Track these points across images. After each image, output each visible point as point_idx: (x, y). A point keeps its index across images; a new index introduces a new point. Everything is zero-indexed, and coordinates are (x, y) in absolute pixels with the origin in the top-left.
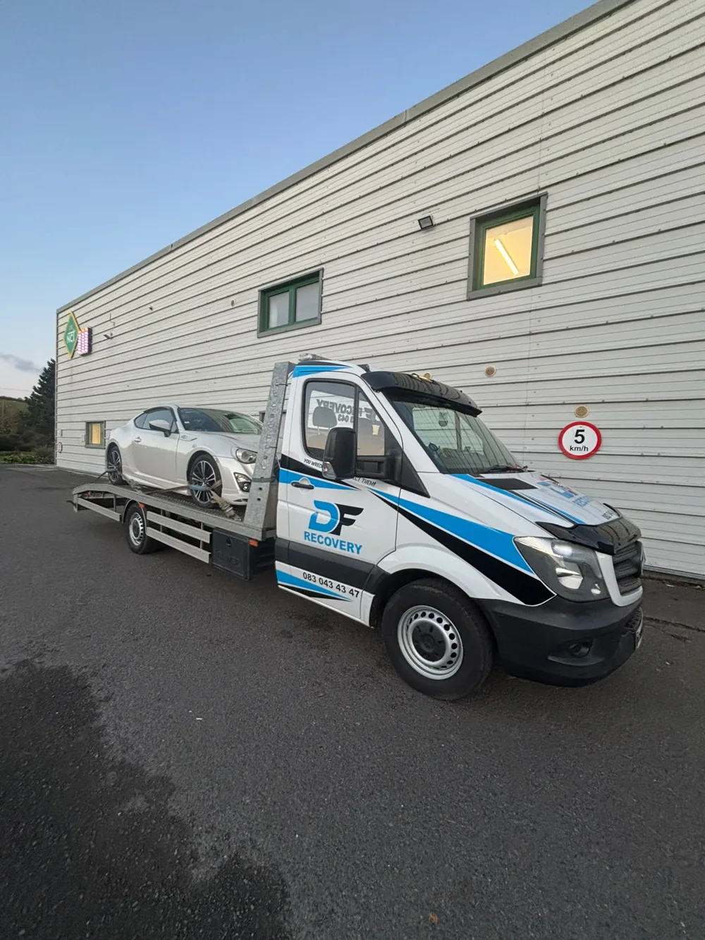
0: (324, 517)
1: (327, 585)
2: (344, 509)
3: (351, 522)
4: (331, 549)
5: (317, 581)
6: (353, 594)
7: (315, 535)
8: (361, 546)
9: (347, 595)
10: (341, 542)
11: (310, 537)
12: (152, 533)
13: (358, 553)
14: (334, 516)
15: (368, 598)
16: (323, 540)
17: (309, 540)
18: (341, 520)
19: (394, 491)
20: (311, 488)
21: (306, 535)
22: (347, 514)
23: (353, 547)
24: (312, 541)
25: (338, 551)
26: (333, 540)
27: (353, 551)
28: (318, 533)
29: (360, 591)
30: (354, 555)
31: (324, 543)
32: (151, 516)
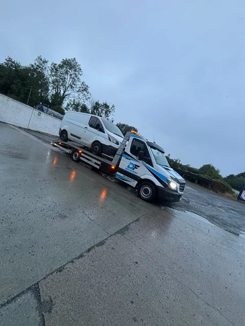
1: (128, 179)
2: (136, 165)
5: (126, 177)
6: (133, 181)
7: (128, 169)
10: (134, 171)
12: (81, 158)
14: (133, 166)
15: (136, 182)
19: (147, 165)
21: (126, 168)
22: (136, 167)
23: (136, 173)
26: (132, 170)
31: (130, 171)
32: (83, 155)
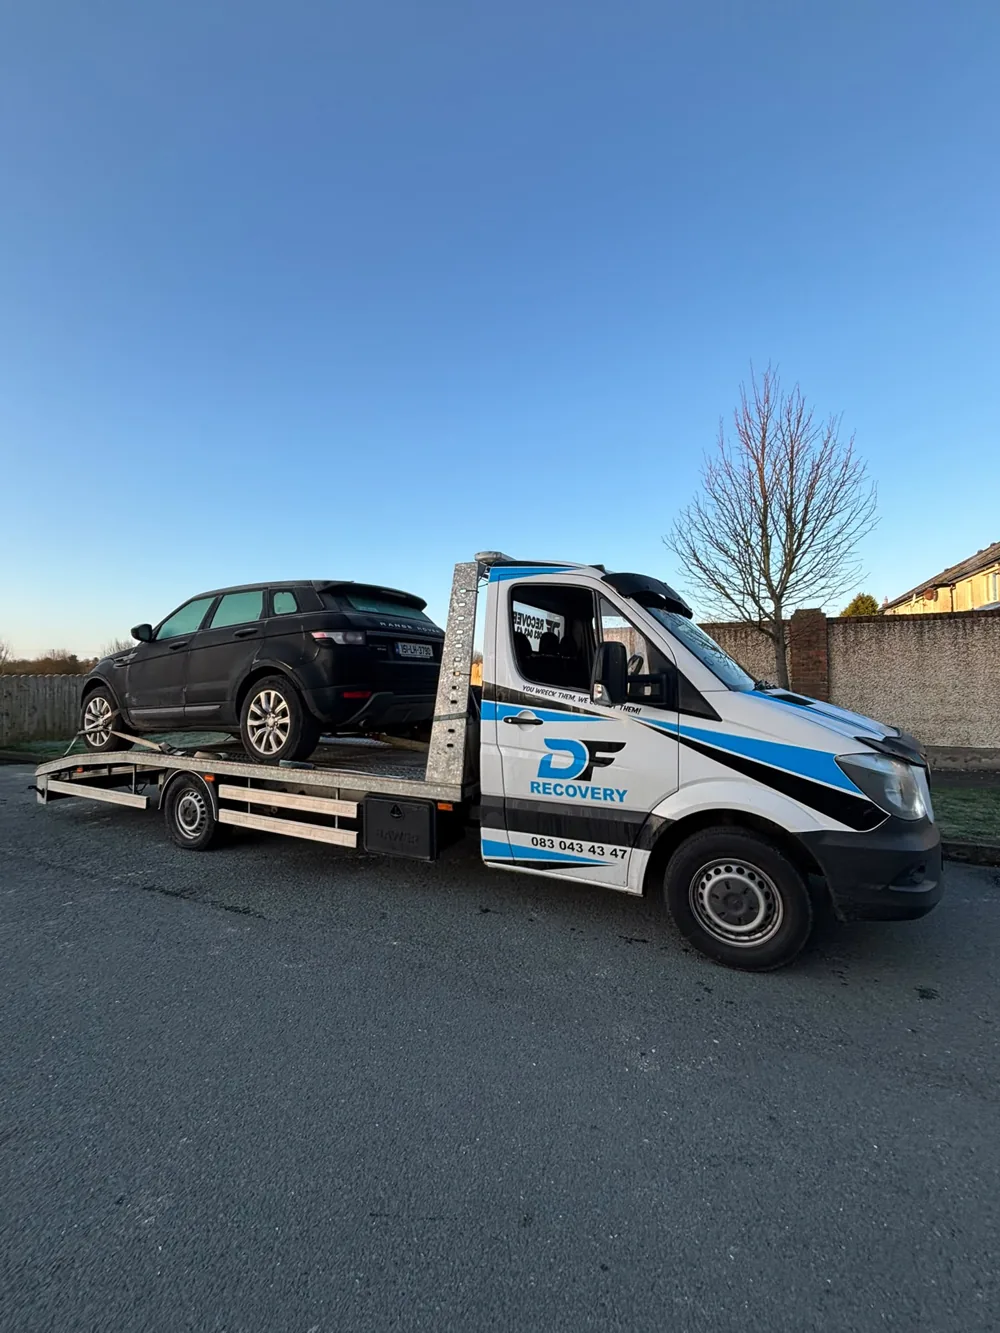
0: (563, 760)
1: (573, 849)
3: (607, 762)
4: (578, 800)
5: (555, 846)
6: (616, 855)
7: (550, 784)
8: (625, 792)
9: (607, 858)
10: (593, 789)
11: (541, 789)
12: (226, 817)
13: (621, 800)
14: (579, 756)
15: (640, 856)
16: (564, 790)
17: (539, 792)
18: (590, 760)
19: (669, 717)
20: (540, 723)
21: (534, 786)
22: (600, 752)
23: (612, 793)
24: (544, 792)
25: (588, 801)
26: (579, 787)
27: (612, 799)
28: (554, 781)
29: (628, 849)
30: (616, 804)
32: (227, 792)
